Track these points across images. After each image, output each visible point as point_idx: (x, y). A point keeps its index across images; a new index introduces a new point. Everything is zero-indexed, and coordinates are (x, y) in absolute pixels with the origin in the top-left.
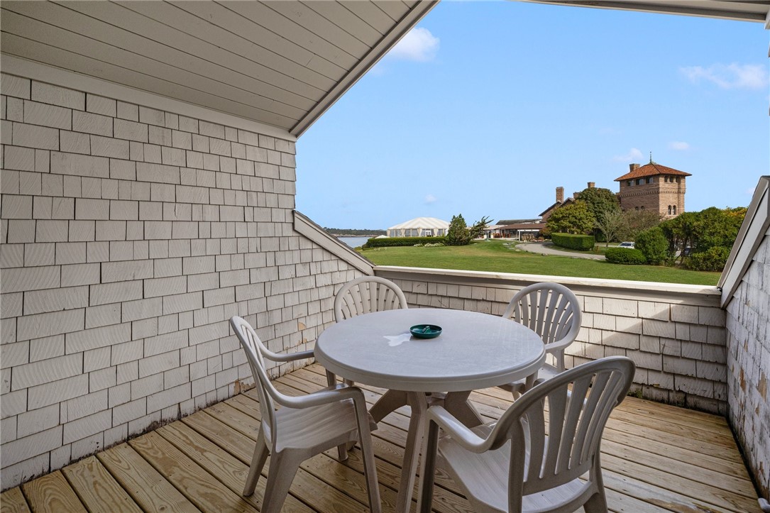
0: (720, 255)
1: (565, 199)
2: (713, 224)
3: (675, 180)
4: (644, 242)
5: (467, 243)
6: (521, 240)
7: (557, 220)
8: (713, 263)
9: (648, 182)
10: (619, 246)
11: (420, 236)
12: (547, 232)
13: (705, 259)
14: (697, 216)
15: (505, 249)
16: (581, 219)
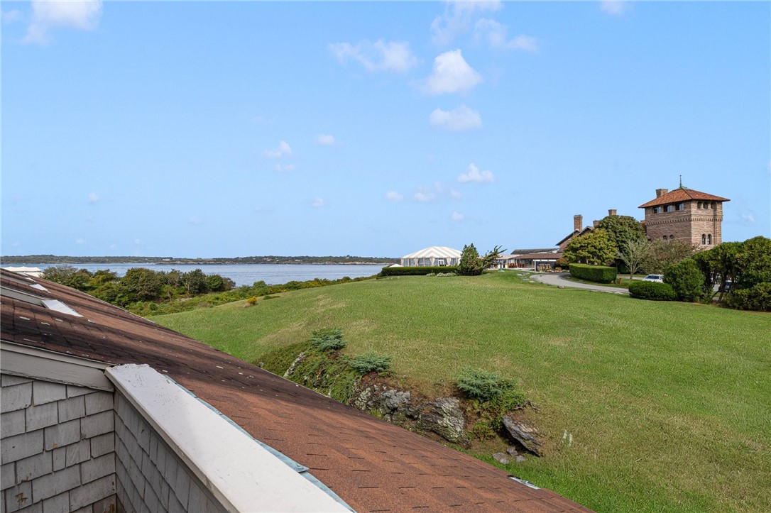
0: (768, 292)
1: (584, 227)
2: (760, 256)
3: (709, 206)
4: (674, 276)
6: (537, 270)
7: (575, 250)
8: (760, 302)
9: (677, 208)
10: (644, 279)
11: (433, 265)
12: (564, 262)
13: (750, 297)
14: (739, 247)
15: (520, 281)
16: (601, 249)
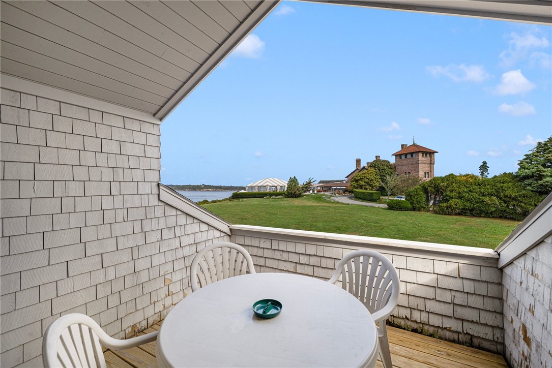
0: (456, 205)
1: (361, 167)
2: (452, 184)
3: (428, 155)
4: (411, 196)
5: (299, 196)
6: (334, 194)
7: (357, 181)
8: (452, 210)
9: (412, 156)
10: (395, 199)
11: (268, 191)
12: (350, 188)
13: (447, 207)
14: (442, 179)
15: (325, 201)
16: (372, 180)
